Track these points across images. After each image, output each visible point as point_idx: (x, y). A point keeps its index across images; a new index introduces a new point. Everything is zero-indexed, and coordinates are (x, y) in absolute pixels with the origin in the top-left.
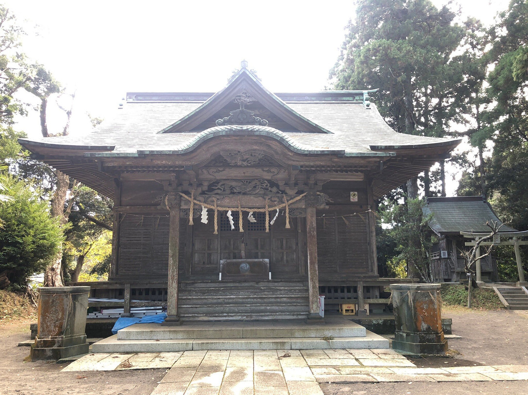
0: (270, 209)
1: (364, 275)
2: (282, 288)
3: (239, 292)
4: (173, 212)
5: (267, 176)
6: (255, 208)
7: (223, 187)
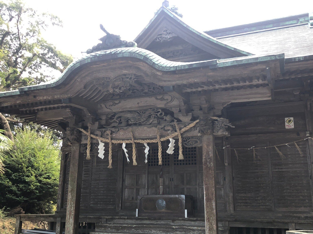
0: (162, 140)
1: (305, 215)
2: (194, 228)
3: (151, 230)
4: (74, 147)
5: (161, 104)
6: (149, 139)
7: (119, 119)
